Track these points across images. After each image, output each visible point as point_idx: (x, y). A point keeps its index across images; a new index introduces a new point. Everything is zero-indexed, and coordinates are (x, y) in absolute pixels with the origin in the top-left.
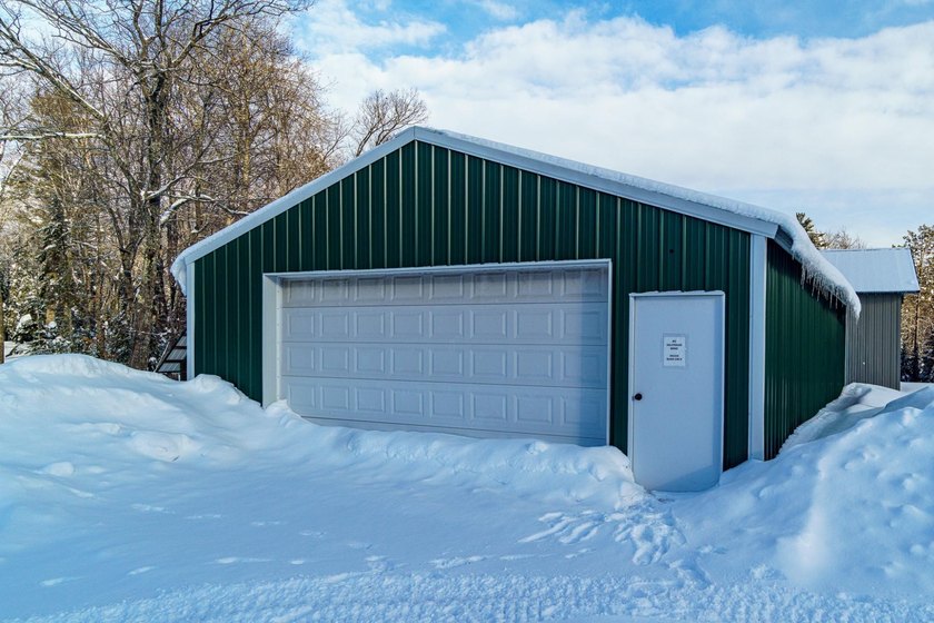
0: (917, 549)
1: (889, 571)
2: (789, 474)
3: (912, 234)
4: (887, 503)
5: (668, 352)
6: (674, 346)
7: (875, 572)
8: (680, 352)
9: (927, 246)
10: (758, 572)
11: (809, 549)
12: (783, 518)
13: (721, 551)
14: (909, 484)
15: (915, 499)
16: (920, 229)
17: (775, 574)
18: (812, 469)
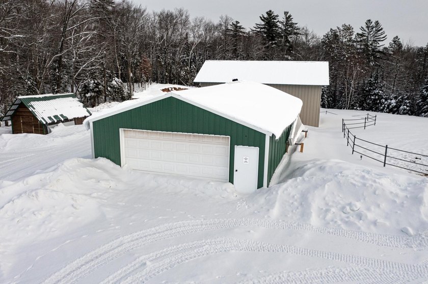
0: (294, 211)
1: (289, 216)
2: (272, 193)
3: (338, 28)
4: (291, 201)
5: (244, 160)
6: (246, 159)
7: (286, 216)
8: (247, 160)
9: (345, 35)
10: (266, 216)
11: (275, 211)
12: (270, 204)
13: (259, 212)
14: (295, 197)
15: (296, 200)
16: (343, 26)
17: (269, 217)
18: (277, 193)
